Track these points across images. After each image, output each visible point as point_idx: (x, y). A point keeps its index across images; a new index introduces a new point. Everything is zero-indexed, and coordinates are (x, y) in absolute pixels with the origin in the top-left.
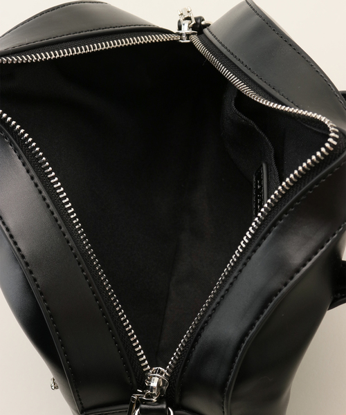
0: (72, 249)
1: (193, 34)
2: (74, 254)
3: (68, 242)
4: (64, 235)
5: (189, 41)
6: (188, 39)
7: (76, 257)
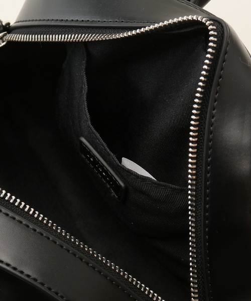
0: (69, 251)
1: (5, 35)
2: (72, 253)
3: (62, 247)
4: (56, 243)
5: (5, 43)
6: (3, 42)
7: (75, 255)
